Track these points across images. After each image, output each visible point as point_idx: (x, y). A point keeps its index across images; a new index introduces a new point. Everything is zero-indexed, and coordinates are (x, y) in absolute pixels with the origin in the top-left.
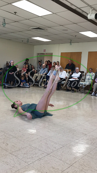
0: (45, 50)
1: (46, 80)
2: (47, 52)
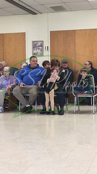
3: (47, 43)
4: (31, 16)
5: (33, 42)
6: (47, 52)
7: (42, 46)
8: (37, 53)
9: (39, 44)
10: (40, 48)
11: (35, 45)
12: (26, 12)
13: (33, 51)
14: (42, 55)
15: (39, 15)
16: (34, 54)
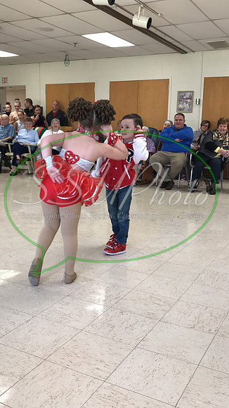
0: (5, 80)
1: (12, 154)
2: (10, 83)
3: (199, 95)
4: (179, 55)
5: (179, 92)
6: (198, 107)
7: (191, 98)
8: (184, 108)
9: (188, 95)
10: (189, 101)
11: (182, 97)
12: (172, 50)
13: (178, 105)
14: (190, 111)
15: (189, 55)
16: (180, 109)
